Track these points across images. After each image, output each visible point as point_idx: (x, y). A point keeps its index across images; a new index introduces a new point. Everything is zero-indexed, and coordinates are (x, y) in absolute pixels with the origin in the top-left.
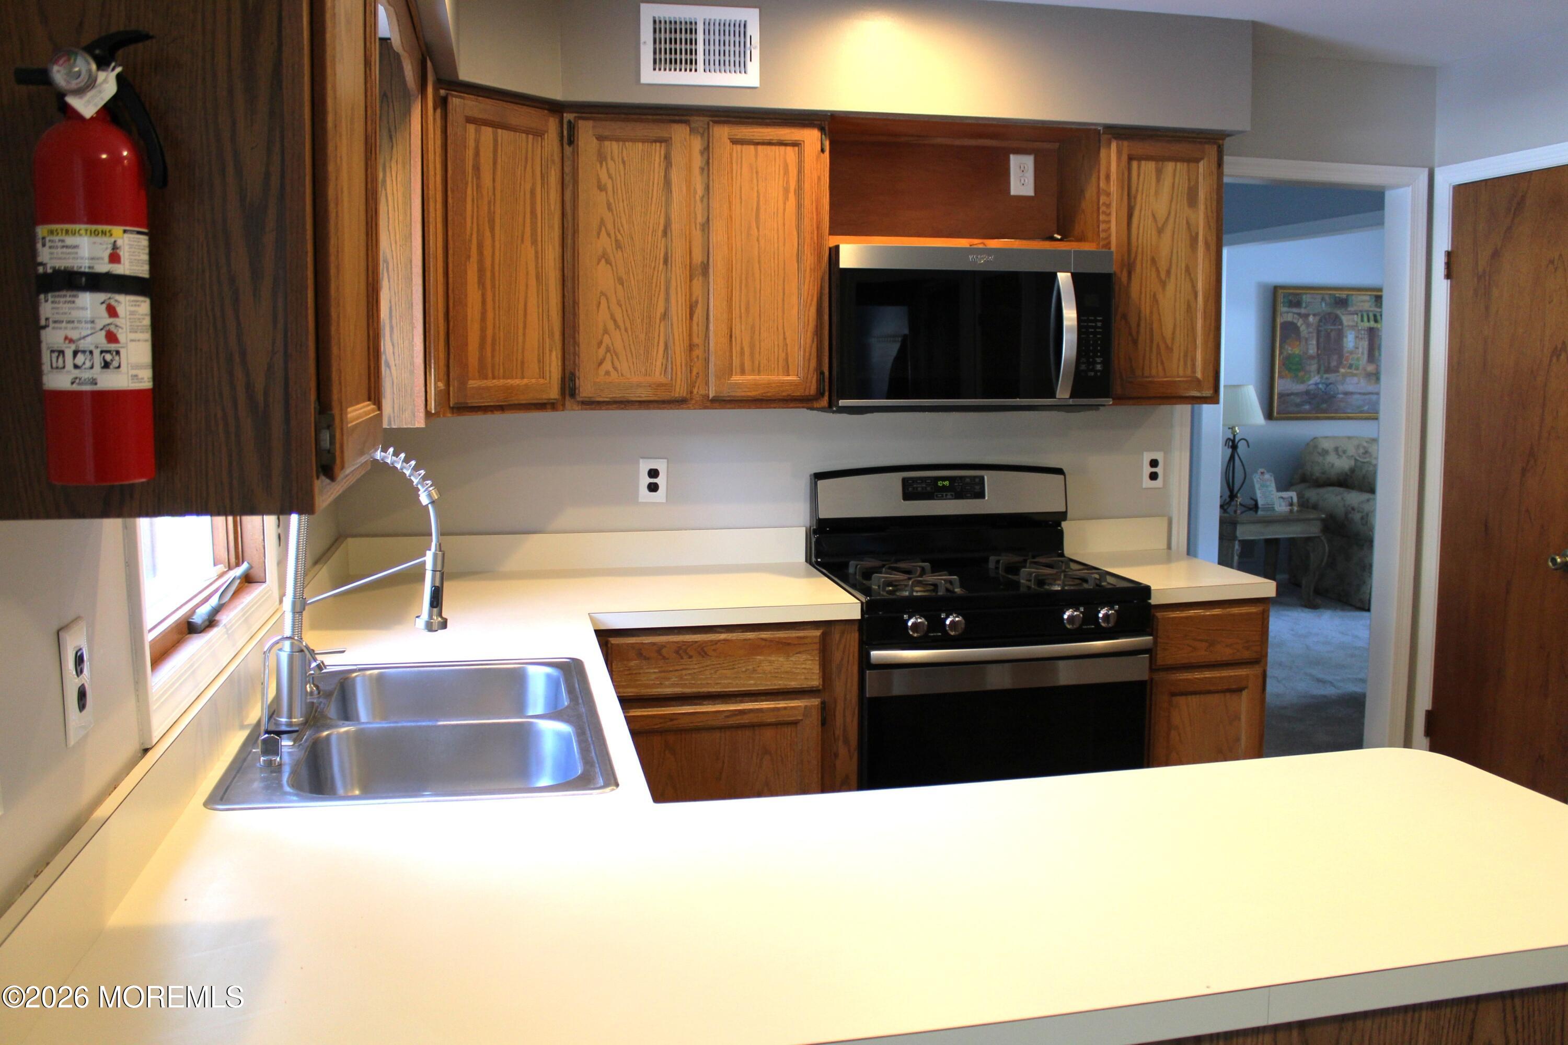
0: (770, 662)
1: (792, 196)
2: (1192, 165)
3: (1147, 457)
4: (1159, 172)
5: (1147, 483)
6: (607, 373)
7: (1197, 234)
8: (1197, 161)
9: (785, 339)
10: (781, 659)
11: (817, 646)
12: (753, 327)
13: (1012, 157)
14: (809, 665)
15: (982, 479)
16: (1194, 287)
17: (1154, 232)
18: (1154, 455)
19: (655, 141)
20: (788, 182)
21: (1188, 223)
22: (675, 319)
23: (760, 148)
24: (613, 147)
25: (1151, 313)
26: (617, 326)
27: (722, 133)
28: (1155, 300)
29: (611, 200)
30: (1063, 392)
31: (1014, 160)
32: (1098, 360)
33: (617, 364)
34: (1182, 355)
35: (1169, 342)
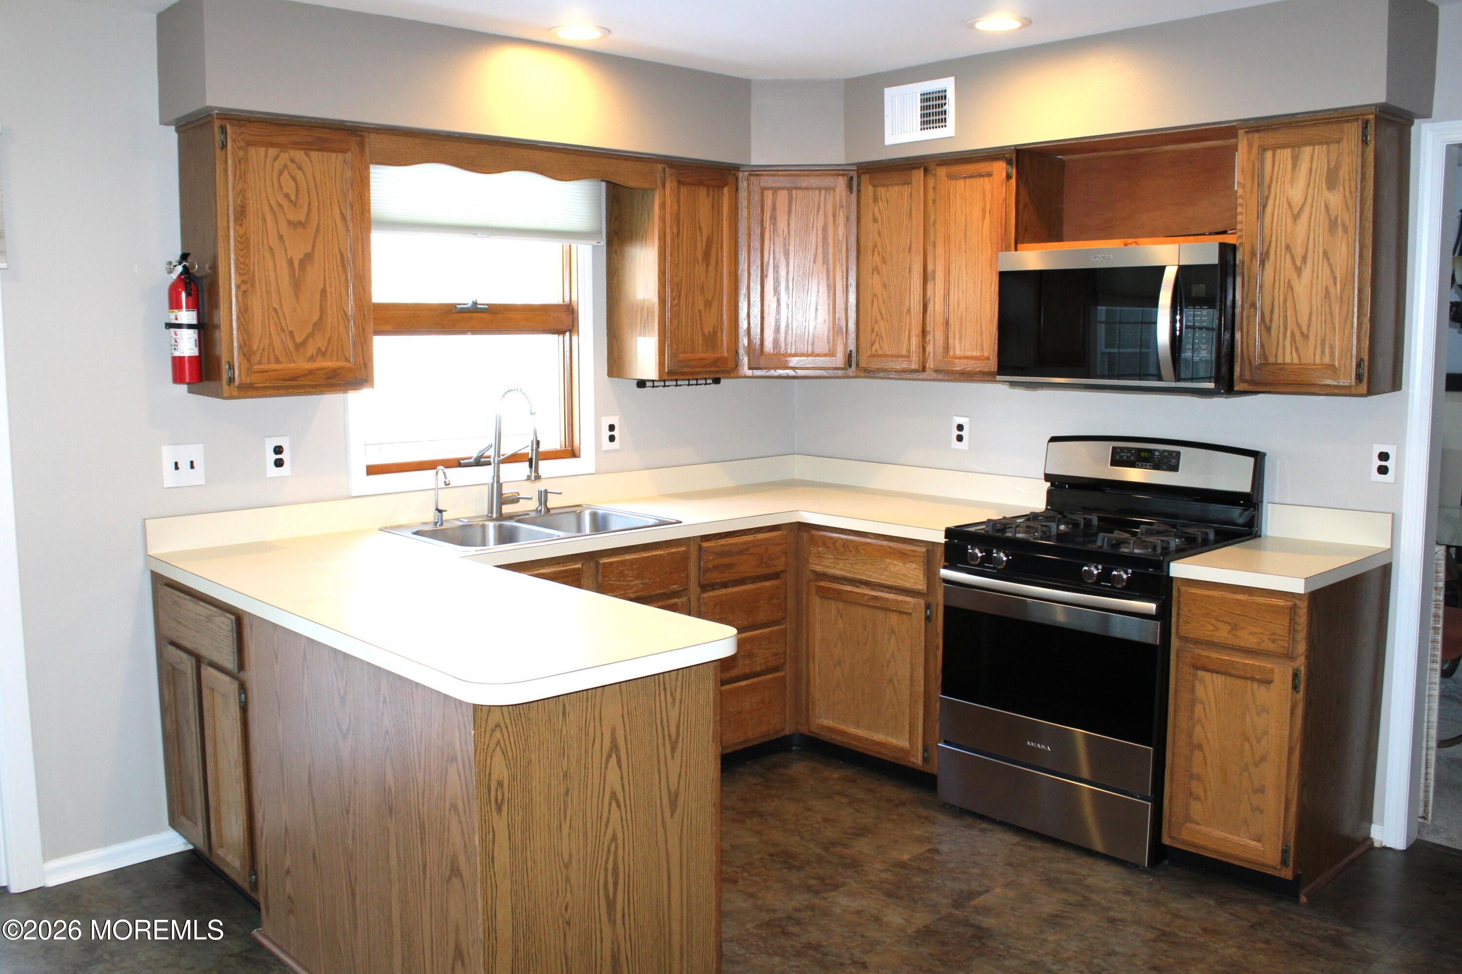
0: (895, 565)
1: (987, 215)
2: (1333, 147)
3: (1377, 449)
5: (1375, 476)
6: (877, 350)
7: (1337, 217)
8: (1337, 141)
9: (981, 327)
10: (901, 564)
11: (922, 559)
12: (961, 317)
14: (917, 572)
15: (1178, 453)
17: (1289, 220)
18: (1385, 448)
19: (905, 184)
20: (985, 206)
21: (1327, 207)
22: (912, 314)
23: (967, 180)
24: (882, 191)
25: (1285, 300)
26: (882, 318)
27: (942, 172)
28: (1290, 287)
29: (881, 229)
32: (1203, 347)
33: (882, 345)
34: (1319, 343)
35: (1305, 329)
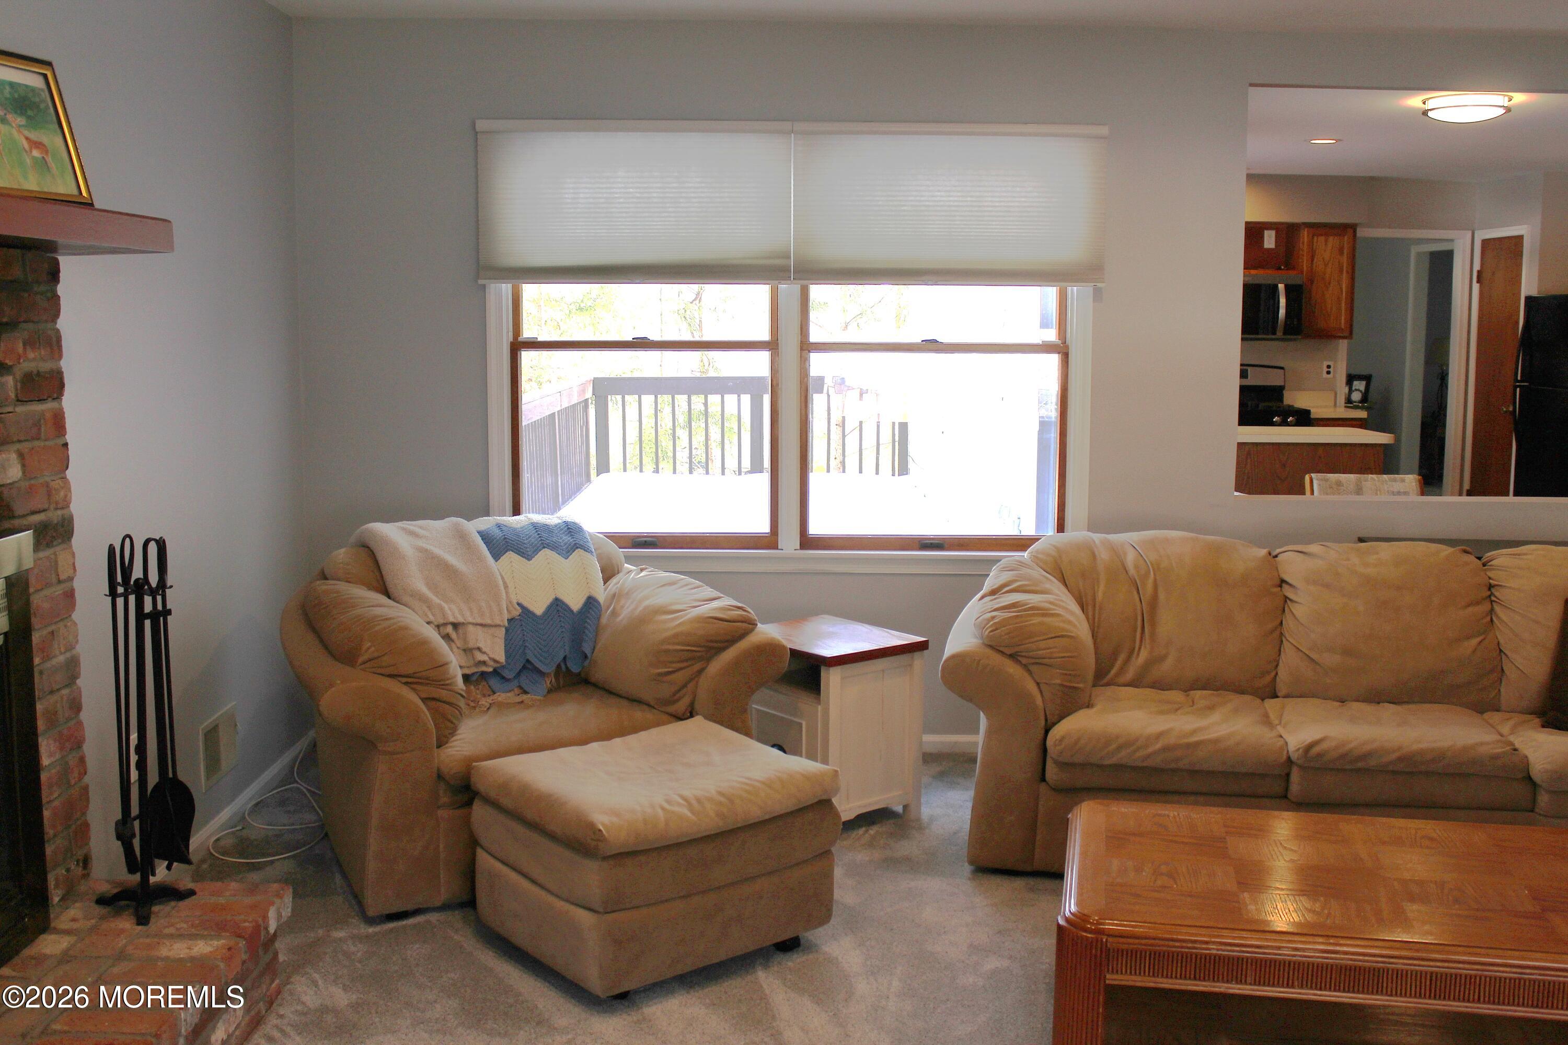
2: (1341, 238)
3: (1325, 364)
4: (1326, 241)
5: (1325, 375)
8: (1344, 236)
13: (1265, 231)
15: (1247, 370)
16: (1341, 289)
17: (1323, 266)
18: (1329, 363)
21: (1339, 262)
25: (1321, 300)
28: (1323, 295)
30: (1279, 333)
31: (1266, 233)
32: (1296, 321)
34: (1336, 319)
35: (1329, 312)
